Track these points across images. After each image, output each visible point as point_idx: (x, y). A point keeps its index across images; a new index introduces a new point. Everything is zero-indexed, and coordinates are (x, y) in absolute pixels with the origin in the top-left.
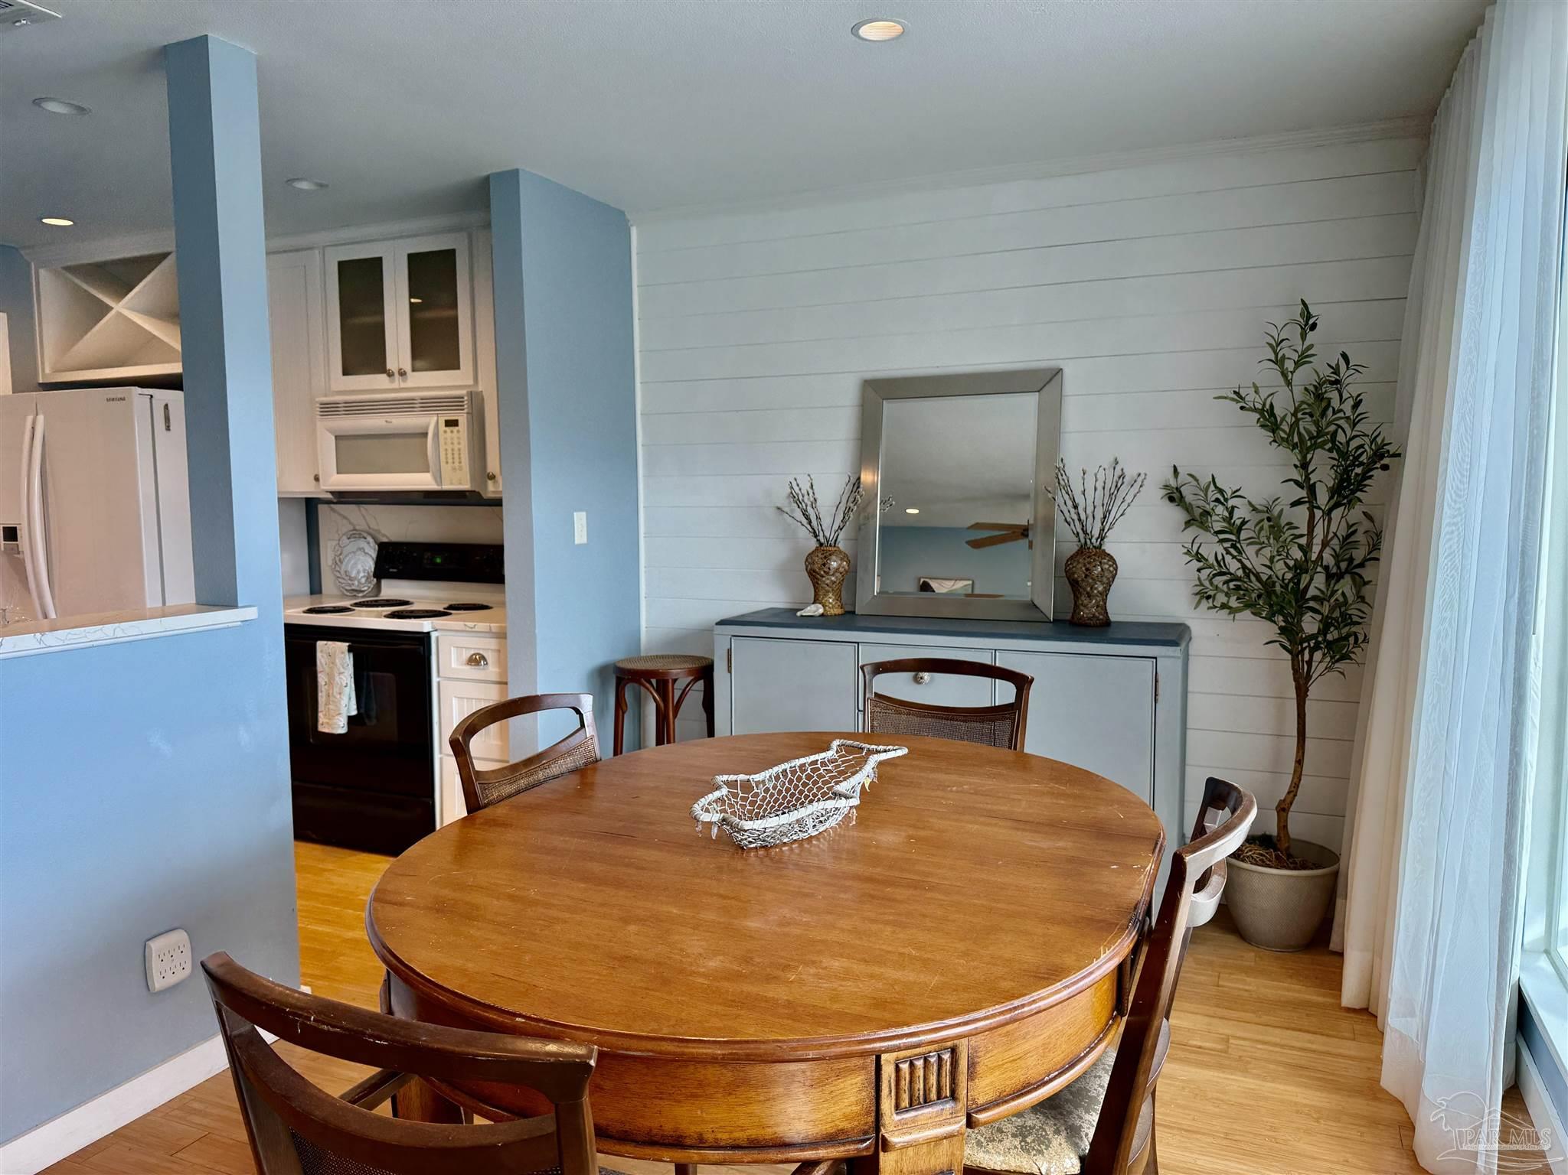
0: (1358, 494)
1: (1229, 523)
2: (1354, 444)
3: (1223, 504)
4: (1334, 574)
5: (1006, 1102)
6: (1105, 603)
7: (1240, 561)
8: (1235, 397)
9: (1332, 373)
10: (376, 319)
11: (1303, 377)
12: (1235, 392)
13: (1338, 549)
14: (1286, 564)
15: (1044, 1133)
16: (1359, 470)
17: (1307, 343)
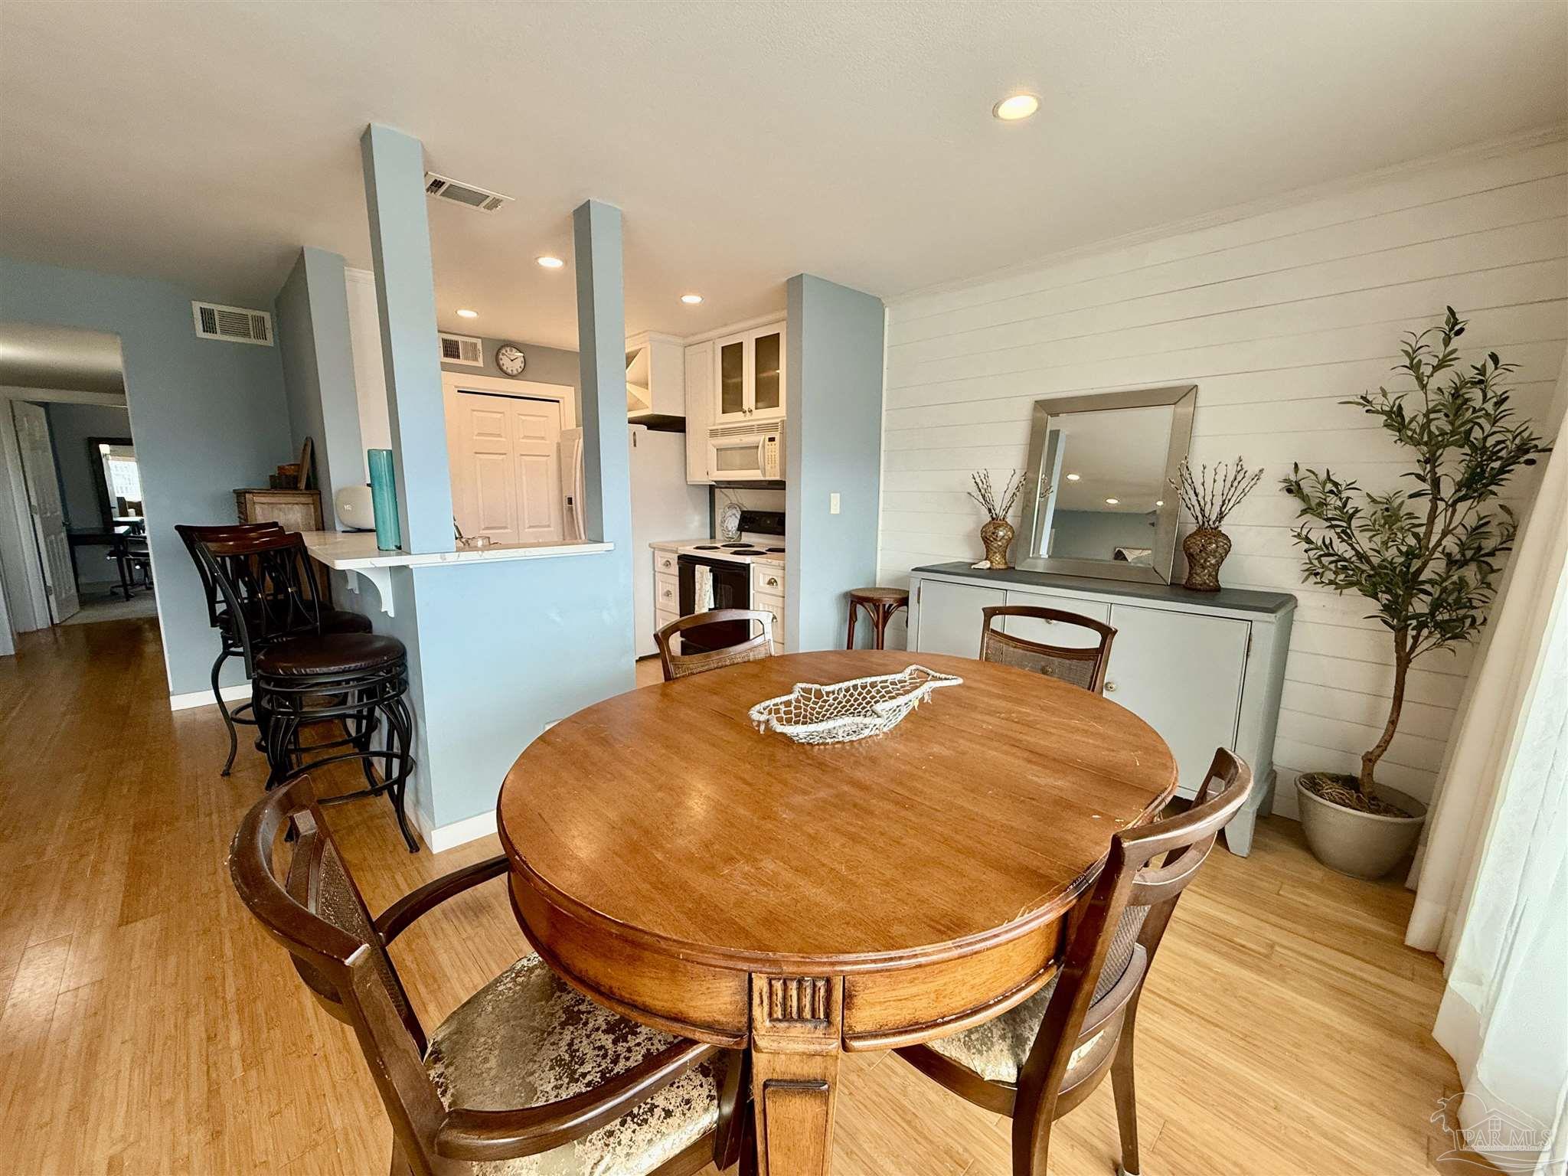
0: (1493, 488)
1: (1342, 512)
2: (1490, 442)
3: (1337, 495)
4: (1456, 562)
5: (885, 1035)
6: (1217, 574)
7: (1351, 545)
8: (1362, 401)
9: (1477, 374)
10: (739, 380)
11: (1443, 379)
12: (1362, 397)
13: (1464, 538)
14: (1398, 549)
15: (990, 1035)
16: (1496, 465)
17: (1449, 349)
